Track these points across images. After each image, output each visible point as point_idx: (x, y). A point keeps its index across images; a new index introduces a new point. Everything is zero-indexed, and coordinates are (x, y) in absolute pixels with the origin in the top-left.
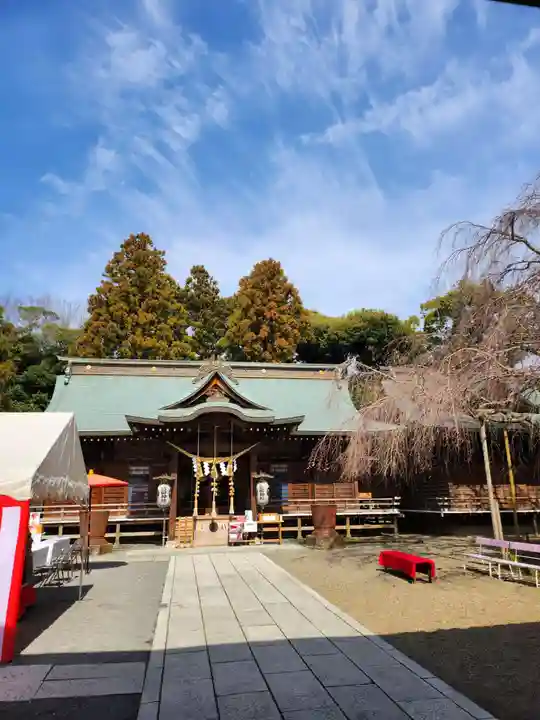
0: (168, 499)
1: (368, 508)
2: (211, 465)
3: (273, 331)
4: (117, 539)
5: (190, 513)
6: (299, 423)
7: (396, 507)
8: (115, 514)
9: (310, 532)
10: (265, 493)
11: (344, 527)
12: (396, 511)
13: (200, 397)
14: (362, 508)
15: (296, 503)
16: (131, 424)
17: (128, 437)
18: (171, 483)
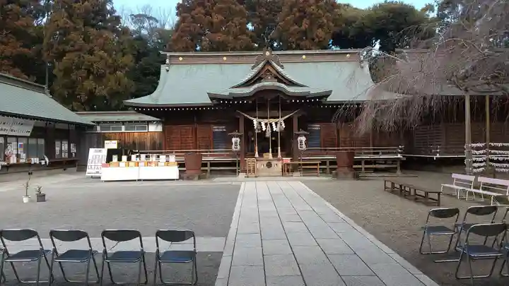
0: (239, 147)
1: (378, 153)
2: (266, 124)
3: (311, 24)
4: (209, 171)
5: (253, 156)
6: (327, 96)
7: (400, 153)
8: (206, 156)
9: (335, 169)
10: (304, 143)
11: (360, 166)
12: (399, 156)
13: (257, 78)
14: (374, 153)
15: (326, 150)
16: (212, 99)
17: (210, 107)
18: (240, 137)
